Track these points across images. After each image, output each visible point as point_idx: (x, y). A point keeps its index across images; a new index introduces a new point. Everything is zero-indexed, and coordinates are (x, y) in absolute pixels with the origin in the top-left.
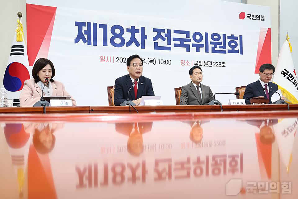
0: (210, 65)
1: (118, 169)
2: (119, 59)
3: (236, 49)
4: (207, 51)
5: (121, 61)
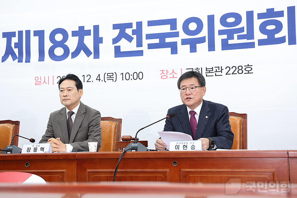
0: (218, 74)
3: (278, 35)
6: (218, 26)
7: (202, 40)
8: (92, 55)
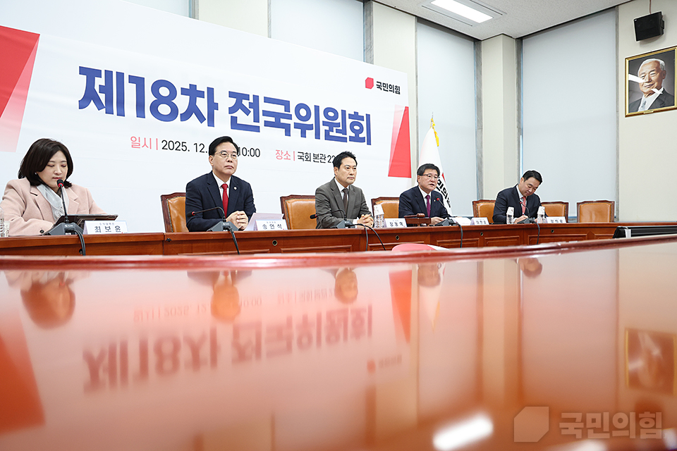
0: (323, 161)
1: (167, 348)
2: (168, 143)
3: (361, 136)
4: (317, 136)
5: (171, 147)
6: (322, 118)
7: (310, 127)
8: (206, 122)
